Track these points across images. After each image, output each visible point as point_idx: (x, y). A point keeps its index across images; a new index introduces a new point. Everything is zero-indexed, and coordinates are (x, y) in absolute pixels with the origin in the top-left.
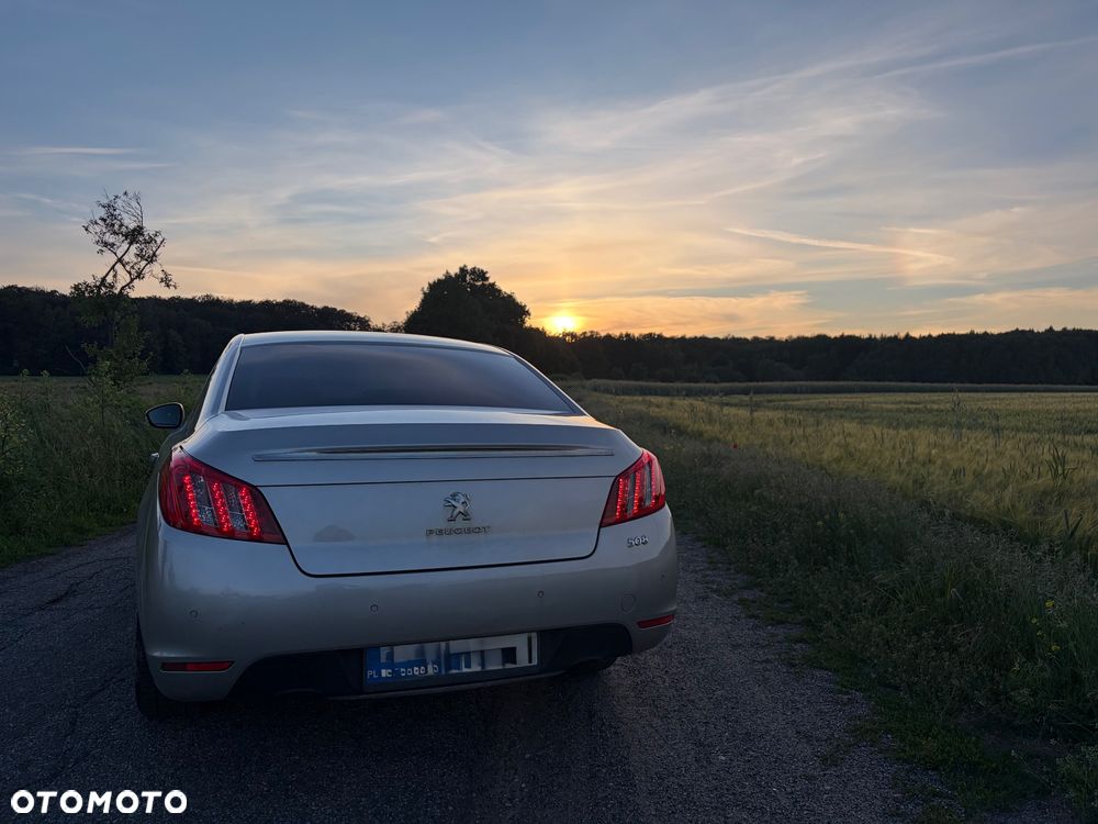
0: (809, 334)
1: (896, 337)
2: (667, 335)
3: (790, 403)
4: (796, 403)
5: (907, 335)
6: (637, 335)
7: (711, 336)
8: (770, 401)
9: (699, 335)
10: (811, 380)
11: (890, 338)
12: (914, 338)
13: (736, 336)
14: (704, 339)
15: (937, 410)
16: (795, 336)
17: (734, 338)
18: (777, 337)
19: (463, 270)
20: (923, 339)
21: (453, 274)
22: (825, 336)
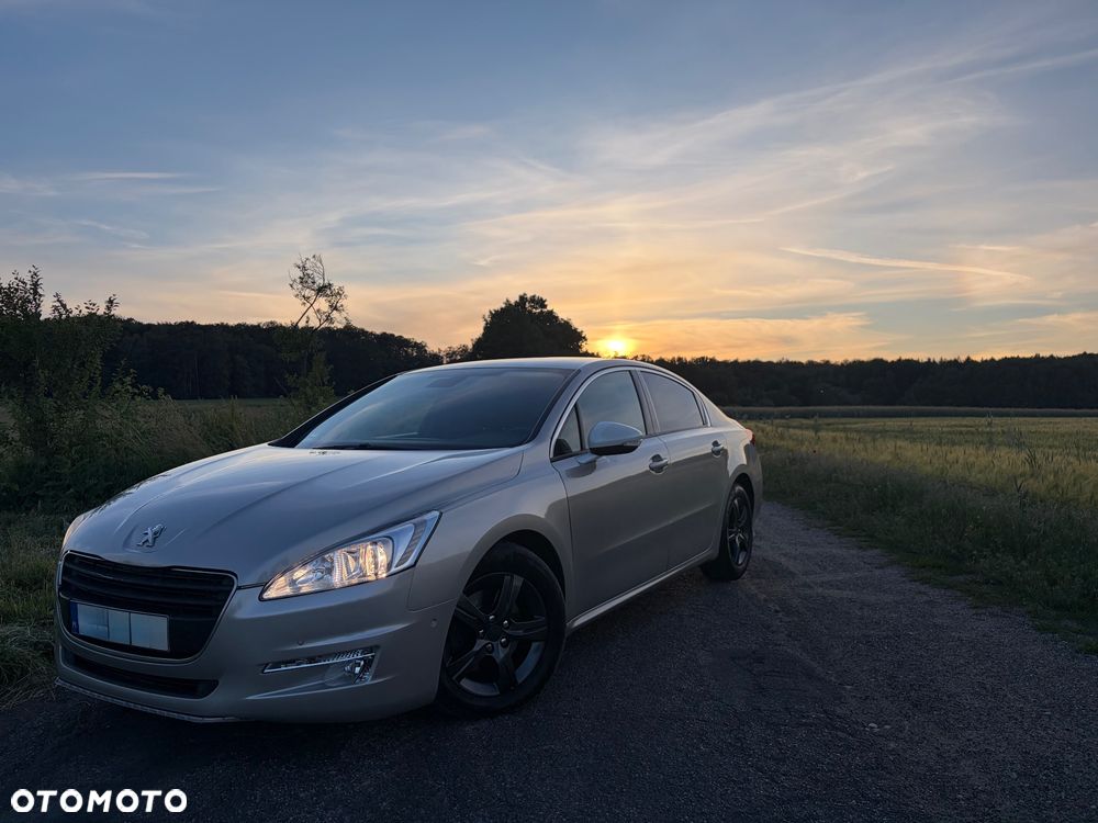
0: (865, 358)
1: (956, 361)
2: (720, 358)
3: (848, 426)
4: (853, 426)
5: (968, 358)
6: (688, 359)
7: (764, 360)
8: (829, 424)
9: (752, 359)
10: (868, 404)
11: (950, 362)
12: (976, 362)
13: (791, 360)
14: (757, 363)
15: (988, 433)
16: (851, 359)
17: (788, 363)
18: (833, 360)
19: (522, 298)
20: (985, 363)
21: (513, 302)
22: (882, 360)
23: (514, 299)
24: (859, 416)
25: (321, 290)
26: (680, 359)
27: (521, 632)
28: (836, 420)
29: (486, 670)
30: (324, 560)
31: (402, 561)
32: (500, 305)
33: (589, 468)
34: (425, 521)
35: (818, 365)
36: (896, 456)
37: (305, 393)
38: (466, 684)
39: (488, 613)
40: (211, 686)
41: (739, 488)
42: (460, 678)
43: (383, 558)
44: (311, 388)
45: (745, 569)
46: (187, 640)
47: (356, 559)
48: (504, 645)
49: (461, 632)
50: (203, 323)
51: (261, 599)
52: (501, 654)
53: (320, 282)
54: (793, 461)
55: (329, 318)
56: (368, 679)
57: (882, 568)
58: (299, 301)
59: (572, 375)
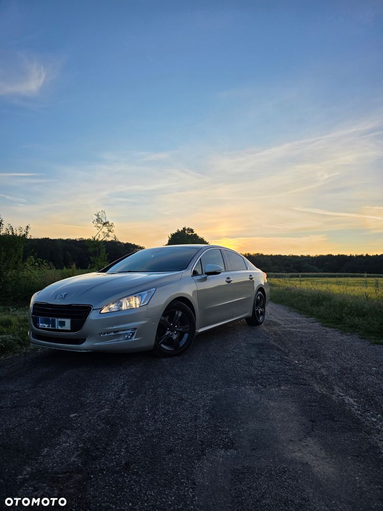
0: (324, 254)
1: (362, 255)
3: (315, 280)
5: (367, 255)
6: (252, 254)
12: (370, 256)
13: (294, 255)
14: (280, 256)
18: (311, 255)
19: (184, 229)
20: (373, 256)
21: (180, 231)
22: (331, 255)
23: (181, 229)
24: (320, 277)
25: (105, 224)
26: (248, 254)
27: (181, 329)
28: (311, 278)
29: (169, 342)
30: (119, 302)
31: (144, 303)
32: (175, 231)
33: (205, 279)
34: (151, 291)
35: (305, 257)
36: (328, 288)
37: (98, 264)
38: (162, 345)
39: (171, 322)
40: (83, 341)
41: (260, 293)
42: (161, 344)
43: (138, 302)
44: (100, 262)
45: (262, 322)
46: (76, 326)
47: (129, 302)
48: (176, 334)
49: (162, 328)
50: (52, 238)
51: (100, 313)
52: (175, 337)
53: (104, 221)
54: (287, 289)
55: (108, 236)
56: (134, 339)
57: (313, 323)
58: (96, 228)
59: (199, 249)
